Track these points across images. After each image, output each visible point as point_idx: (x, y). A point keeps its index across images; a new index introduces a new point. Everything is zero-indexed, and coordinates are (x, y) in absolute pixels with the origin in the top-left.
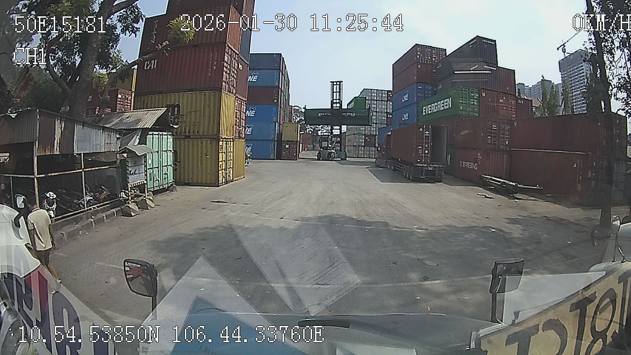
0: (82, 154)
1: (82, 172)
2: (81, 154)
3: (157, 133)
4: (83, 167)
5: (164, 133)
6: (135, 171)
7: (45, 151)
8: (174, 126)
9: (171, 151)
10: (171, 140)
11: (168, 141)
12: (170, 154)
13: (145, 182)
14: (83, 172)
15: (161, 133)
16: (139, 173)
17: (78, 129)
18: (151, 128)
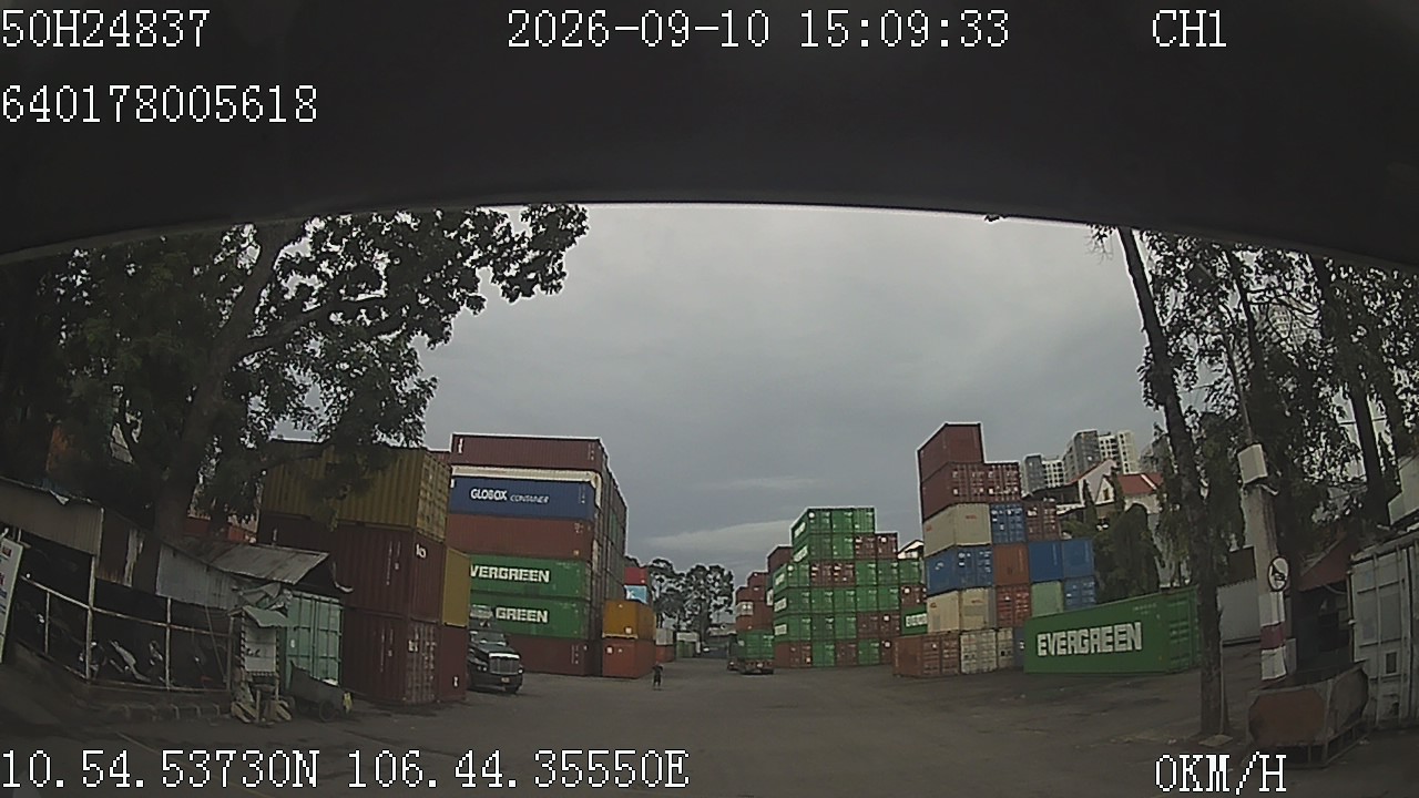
0: (169, 601)
1: (165, 628)
2: (167, 599)
3: (309, 595)
4: (169, 621)
5: (323, 598)
6: (258, 651)
7: (109, 577)
8: (343, 588)
9: (336, 632)
10: (338, 613)
11: (330, 614)
12: (335, 640)
13: (277, 675)
14: (168, 631)
15: (317, 597)
16: (265, 657)
17: (165, 558)
18: (297, 584)
